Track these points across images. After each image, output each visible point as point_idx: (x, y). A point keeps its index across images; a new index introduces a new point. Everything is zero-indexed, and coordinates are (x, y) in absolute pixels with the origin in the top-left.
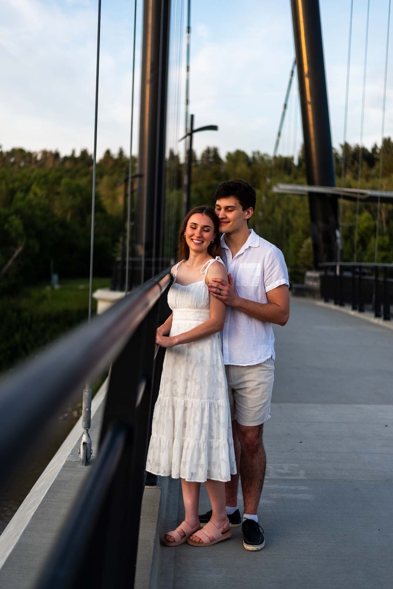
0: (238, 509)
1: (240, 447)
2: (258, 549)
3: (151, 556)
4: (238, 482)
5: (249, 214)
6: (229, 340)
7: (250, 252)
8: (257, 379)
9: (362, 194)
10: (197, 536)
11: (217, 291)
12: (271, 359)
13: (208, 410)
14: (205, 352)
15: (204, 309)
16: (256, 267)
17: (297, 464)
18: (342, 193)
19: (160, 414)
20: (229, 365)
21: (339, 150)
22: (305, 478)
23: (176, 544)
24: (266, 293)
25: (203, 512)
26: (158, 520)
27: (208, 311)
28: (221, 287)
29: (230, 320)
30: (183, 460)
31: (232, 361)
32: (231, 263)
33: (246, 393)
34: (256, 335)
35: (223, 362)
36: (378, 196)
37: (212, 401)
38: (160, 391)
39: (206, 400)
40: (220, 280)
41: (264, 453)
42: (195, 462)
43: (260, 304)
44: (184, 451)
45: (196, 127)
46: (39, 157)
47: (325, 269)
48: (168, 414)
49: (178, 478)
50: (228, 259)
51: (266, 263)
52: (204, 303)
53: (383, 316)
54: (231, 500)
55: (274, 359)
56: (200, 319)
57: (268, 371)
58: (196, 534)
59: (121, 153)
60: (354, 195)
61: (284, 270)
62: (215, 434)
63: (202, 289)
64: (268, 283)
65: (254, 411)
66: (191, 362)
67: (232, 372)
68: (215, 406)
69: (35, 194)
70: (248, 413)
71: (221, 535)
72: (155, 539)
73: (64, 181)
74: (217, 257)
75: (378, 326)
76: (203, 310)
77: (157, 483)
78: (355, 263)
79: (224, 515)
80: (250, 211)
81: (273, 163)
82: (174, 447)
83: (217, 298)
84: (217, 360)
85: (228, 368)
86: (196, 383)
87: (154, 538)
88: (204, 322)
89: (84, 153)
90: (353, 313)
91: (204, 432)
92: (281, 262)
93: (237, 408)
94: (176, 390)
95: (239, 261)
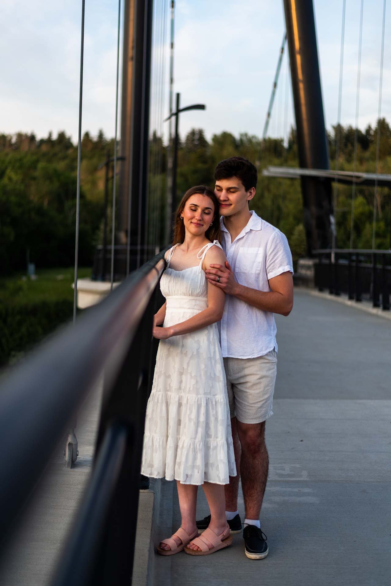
0: (238, 515)
1: (241, 447)
2: (261, 557)
3: (146, 567)
4: (238, 484)
5: (251, 195)
6: (227, 331)
7: (251, 236)
8: (258, 373)
9: (358, 177)
10: (195, 544)
11: (215, 278)
12: (273, 352)
13: (204, 406)
14: (202, 344)
15: (200, 296)
16: (258, 252)
17: (298, 464)
18: (336, 177)
19: (153, 411)
20: (228, 357)
21: (331, 132)
22: (308, 479)
23: (172, 553)
24: (268, 280)
25: (200, 517)
26: (152, 527)
27: (205, 299)
28: (219, 273)
29: (228, 309)
30: (178, 460)
31: (230, 353)
32: (231, 247)
33: (246, 388)
34: (257, 325)
35: (221, 354)
36: (376, 180)
37: (209, 396)
38: (153, 386)
39: (202, 396)
40: (218, 267)
41: (267, 453)
42: (190, 463)
43: (262, 292)
44: (179, 450)
45: (182, 106)
46: (14, 140)
47: (320, 256)
48: (161, 410)
49: (173, 480)
50: (227, 243)
51: (269, 248)
52: (199, 290)
53: (381, 305)
54: (231, 504)
55: (277, 352)
56: (196, 307)
57: (270, 364)
58: (194, 542)
59: (101, 135)
60: (349, 179)
61: (288, 256)
62: (212, 432)
63: (198, 276)
64: (270, 269)
65: (255, 407)
66: (186, 354)
67: (231, 366)
68: (212, 402)
69: (10, 179)
70: (249, 409)
71: (221, 542)
72: (150, 548)
73: (41, 165)
74: (215, 241)
75: (376, 316)
76: (198, 298)
77: (150, 486)
78: (351, 250)
79: (224, 521)
80: (252, 191)
81: (262, 145)
82: (168, 447)
83: (216, 286)
84: (215, 352)
85: (226, 361)
86: (191, 377)
87: (148, 546)
88: (200, 311)
89: (62, 136)
90: (350, 303)
91: (200, 430)
92: (285, 247)
93: (237, 404)
94: (170, 384)
95: (239, 245)
